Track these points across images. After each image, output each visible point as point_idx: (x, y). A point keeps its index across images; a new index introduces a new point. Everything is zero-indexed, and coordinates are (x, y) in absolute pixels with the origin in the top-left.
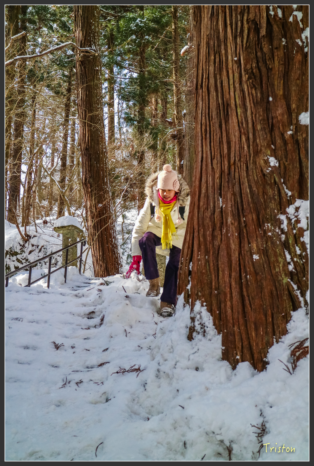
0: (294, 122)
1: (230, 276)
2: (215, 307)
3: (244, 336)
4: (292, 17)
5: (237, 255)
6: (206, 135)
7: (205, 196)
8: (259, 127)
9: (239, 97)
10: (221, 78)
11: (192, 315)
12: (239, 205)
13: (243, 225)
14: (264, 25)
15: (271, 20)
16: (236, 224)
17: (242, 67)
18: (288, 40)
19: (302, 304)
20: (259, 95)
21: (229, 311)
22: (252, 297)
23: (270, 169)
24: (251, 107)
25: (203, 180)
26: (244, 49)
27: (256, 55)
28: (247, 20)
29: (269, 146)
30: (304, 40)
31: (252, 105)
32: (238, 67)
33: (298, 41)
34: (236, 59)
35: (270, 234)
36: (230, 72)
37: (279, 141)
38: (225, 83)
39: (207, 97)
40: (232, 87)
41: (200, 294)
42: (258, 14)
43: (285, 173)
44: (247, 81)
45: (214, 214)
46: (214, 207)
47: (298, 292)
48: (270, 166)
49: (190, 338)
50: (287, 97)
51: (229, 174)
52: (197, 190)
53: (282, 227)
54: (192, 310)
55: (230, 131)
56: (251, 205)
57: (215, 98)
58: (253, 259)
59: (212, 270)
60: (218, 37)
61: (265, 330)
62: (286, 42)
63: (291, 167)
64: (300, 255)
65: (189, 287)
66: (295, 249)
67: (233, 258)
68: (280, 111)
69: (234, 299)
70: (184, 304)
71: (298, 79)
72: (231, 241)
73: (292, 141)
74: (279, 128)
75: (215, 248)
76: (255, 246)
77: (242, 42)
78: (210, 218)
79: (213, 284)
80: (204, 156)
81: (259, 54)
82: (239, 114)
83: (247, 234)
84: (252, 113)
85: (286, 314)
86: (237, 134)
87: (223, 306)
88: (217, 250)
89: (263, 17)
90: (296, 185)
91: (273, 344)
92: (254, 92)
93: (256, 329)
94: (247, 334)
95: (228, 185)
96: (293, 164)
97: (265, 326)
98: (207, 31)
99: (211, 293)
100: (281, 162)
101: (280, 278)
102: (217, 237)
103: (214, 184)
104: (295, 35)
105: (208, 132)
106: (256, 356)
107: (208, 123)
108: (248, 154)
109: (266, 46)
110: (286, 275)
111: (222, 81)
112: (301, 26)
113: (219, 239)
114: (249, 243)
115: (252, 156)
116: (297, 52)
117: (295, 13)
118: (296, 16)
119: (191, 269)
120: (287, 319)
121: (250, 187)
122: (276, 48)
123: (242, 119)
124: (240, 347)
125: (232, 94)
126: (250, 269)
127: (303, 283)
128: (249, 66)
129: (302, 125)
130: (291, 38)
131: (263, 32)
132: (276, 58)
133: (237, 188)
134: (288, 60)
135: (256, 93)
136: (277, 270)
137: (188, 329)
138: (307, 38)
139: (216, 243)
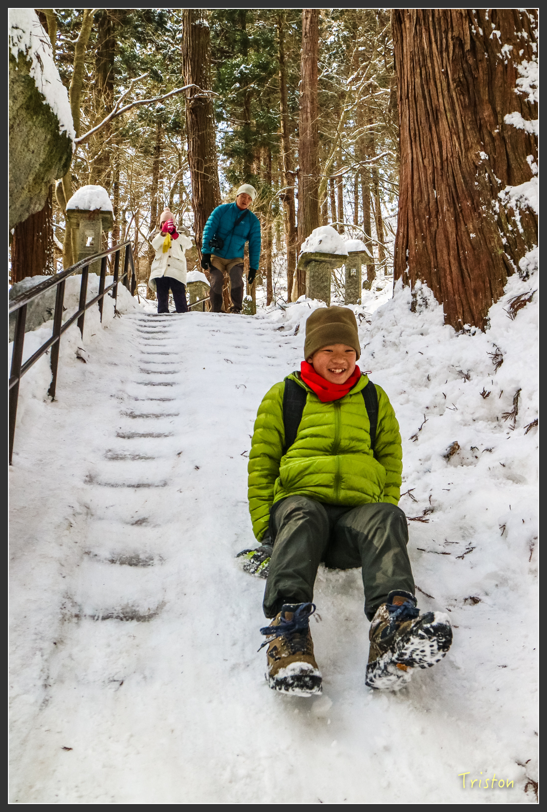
0: (500, 121)
1: (449, 255)
2: (435, 283)
3: (464, 302)
4: (492, 35)
5: (454, 236)
6: (415, 138)
7: (418, 191)
8: (468, 127)
9: (448, 102)
10: (428, 87)
11: (413, 292)
12: (454, 194)
13: (459, 210)
14: (469, 41)
15: (474, 38)
16: (452, 210)
17: (450, 77)
18: (490, 53)
19: (516, 270)
20: (467, 100)
21: (449, 283)
22: (470, 269)
23: (481, 161)
24: (460, 111)
25: (415, 177)
26: (451, 62)
27: (462, 66)
28: (452, 37)
29: (478, 143)
30: (504, 54)
31: (461, 108)
32: (445, 78)
33: (499, 54)
34: (443, 70)
35: (484, 215)
36: (438, 82)
37: (487, 139)
38: (433, 92)
39: (414, 106)
40: (440, 94)
41: (419, 274)
42: (462, 32)
43: (494, 165)
44: (455, 89)
45: (429, 205)
46: (429, 198)
47: (512, 261)
48: (481, 159)
49: (413, 309)
50: (492, 102)
51: (442, 169)
52: (409, 187)
53: (494, 209)
54: (413, 288)
55: (441, 133)
56: (466, 193)
57: (423, 105)
58: (470, 237)
59: (429, 253)
60: (423, 54)
61: (484, 295)
62: (488, 56)
63: (499, 159)
64: (512, 231)
65: (407, 270)
66: (507, 227)
67: (450, 239)
68: (486, 113)
69: (453, 273)
70: (403, 286)
71: (501, 86)
72: (448, 225)
73: (499, 137)
74: (487, 127)
75: (431, 234)
76: (471, 226)
77: (448, 56)
78: (426, 209)
79: (432, 263)
80: (415, 156)
81: (465, 65)
82: (449, 117)
83: (463, 217)
84: (461, 116)
85: (502, 280)
86: (448, 134)
87: (443, 280)
88: (434, 234)
89: (466, 34)
90: (505, 174)
91: (492, 305)
92: (462, 97)
93: (476, 294)
94: (467, 300)
95: (442, 178)
96: (501, 157)
97: (484, 291)
98: (410, 48)
99: (431, 271)
100: (491, 156)
101: (495, 251)
102: (433, 223)
103: (427, 180)
104: (496, 50)
105: (418, 135)
106: (476, 317)
107: (417, 128)
108: (459, 150)
109: (471, 59)
110: (500, 248)
111: (430, 91)
112: (500, 43)
113: (435, 225)
114: (466, 225)
115: (464, 151)
116: (498, 63)
117: (494, 32)
118: (495, 34)
119: (407, 255)
120: (503, 283)
121: (464, 178)
122: (480, 61)
123: (452, 122)
124: (461, 311)
125: (441, 100)
126: (467, 245)
127: (515, 253)
128: (456, 76)
129: (507, 124)
130: (492, 52)
131: (468, 47)
132: (480, 69)
133: (451, 180)
134: (491, 71)
135: (464, 99)
136: (493, 244)
137: (410, 305)
138: (505, 52)
139: (433, 229)
